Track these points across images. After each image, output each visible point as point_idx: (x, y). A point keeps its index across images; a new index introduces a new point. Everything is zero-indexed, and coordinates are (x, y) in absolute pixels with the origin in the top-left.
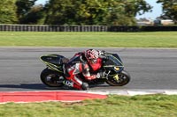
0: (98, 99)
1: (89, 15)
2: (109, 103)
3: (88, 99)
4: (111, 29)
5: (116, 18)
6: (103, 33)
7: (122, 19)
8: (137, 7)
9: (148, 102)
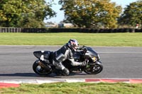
0: (13, 87)
1: (6, 19)
2: (21, 90)
3: (4, 87)
4: (24, 31)
5: (28, 21)
6: (17, 33)
8: (44, 13)
9: (53, 88)
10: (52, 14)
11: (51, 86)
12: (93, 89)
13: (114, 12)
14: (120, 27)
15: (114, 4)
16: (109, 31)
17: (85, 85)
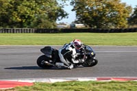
0: (27, 86)
1: (20, 20)
2: (34, 89)
3: (18, 86)
4: (38, 31)
5: (41, 22)
6: (31, 34)
7: (46, 23)
8: (57, 14)
9: (66, 87)
10: (63, 15)
11: (63, 85)
12: (105, 87)
13: (124, 12)
14: (131, 27)
15: (124, 4)
16: (119, 31)
17: (97, 83)
